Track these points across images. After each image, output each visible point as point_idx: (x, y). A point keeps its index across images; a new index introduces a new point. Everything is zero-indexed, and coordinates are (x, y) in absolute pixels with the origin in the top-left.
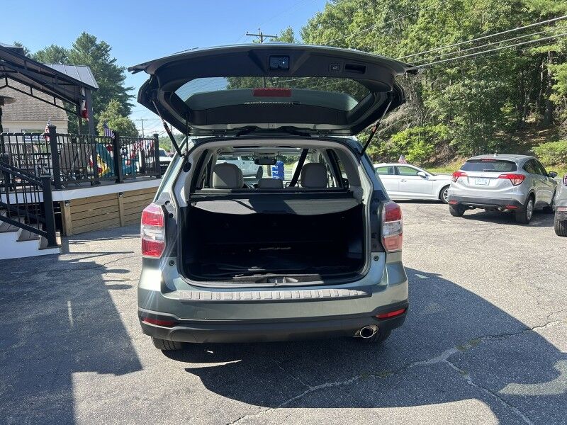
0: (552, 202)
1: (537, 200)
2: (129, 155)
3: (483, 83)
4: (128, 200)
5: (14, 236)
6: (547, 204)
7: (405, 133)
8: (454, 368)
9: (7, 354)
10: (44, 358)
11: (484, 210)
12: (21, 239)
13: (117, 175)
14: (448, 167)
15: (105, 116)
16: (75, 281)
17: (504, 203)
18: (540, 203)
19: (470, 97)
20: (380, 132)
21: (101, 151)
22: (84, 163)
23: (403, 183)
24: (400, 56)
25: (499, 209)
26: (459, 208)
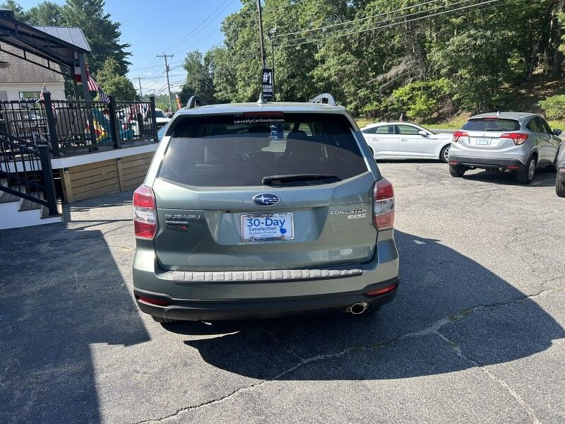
0: (556, 160)
1: (539, 159)
2: (125, 119)
3: (489, 33)
4: (126, 165)
5: (15, 206)
6: (550, 162)
7: (407, 88)
8: (445, 339)
9: (13, 328)
10: (49, 331)
11: (484, 170)
12: (23, 209)
13: (115, 141)
14: (451, 123)
15: (102, 75)
16: (76, 251)
17: (506, 163)
18: (543, 162)
19: (475, 48)
20: (382, 87)
21: (97, 115)
22: (81, 129)
23: (404, 143)
24: (403, 6)
25: (500, 169)
26: (459, 168)
